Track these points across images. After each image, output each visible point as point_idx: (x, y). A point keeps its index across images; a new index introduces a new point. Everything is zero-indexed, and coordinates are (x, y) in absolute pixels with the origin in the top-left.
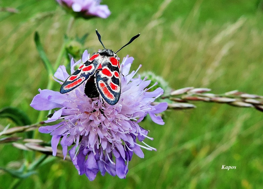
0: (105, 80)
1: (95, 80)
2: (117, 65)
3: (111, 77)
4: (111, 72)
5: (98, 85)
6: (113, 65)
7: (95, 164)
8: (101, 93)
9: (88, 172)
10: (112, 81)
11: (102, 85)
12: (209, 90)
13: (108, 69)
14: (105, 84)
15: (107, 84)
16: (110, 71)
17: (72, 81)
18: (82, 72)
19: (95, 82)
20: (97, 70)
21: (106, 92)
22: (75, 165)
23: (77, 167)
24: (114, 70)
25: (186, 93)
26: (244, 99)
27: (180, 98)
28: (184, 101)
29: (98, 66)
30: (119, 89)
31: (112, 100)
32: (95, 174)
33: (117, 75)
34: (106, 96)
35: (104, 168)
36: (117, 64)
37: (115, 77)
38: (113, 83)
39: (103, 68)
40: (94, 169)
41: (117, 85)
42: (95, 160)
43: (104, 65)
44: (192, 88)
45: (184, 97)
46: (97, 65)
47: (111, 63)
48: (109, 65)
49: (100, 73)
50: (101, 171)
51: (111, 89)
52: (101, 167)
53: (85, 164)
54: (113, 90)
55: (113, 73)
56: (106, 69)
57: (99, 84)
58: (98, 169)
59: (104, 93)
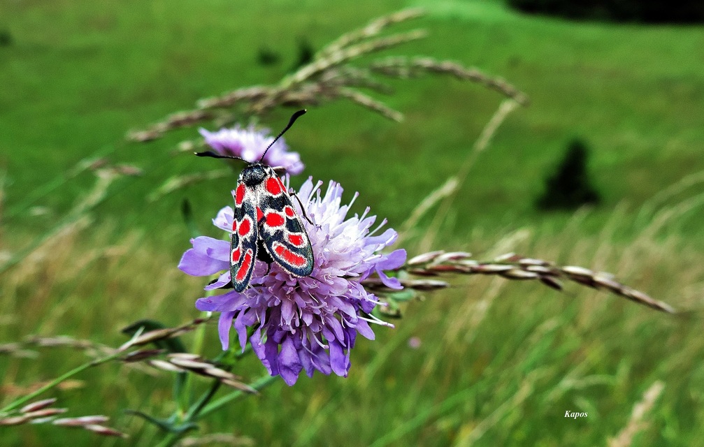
0: (279, 236)
1: (265, 246)
2: (282, 190)
3: (285, 225)
4: (280, 213)
5: (274, 255)
6: (275, 194)
7: (296, 355)
8: (285, 266)
9: (284, 373)
10: (289, 230)
11: (279, 249)
12: (468, 255)
13: (272, 211)
14: (283, 246)
15: (285, 243)
16: (277, 212)
17: (238, 262)
18: (241, 239)
19: (268, 252)
20: (258, 223)
21: (291, 258)
22: (262, 360)
23: (265, 363)
24: (283, 207)
25: (431, 261)
26: (524, 267)
27: (425, 269)
28: (431, 273)
29: (255, 213)
30: (306, 237)
31: (305, 265)
32: (296, 375)
33: (291, 214)
34: (294, 266)
35: (311, 364)
36: (280, 189)
37: (290, 218)
38: (292, 234)
39: (265, 215)
40: (294, 364)
41: (300, 233)
42: (294, 348)
43: (263, 206)
44: (441, 252)
45: (429, 266)
46: (252, 212)
47: (271, 195)
48: (270, 202)
49: (266, 226)
50: (306, 368)
51: (295, 246)
52: (305, 361)
53: (279, 359)
54: (298, 247)
55: (283, 214)
56: (270, 214)
57: (275, 252)
58: (300, 365)
59: (289, 264)
